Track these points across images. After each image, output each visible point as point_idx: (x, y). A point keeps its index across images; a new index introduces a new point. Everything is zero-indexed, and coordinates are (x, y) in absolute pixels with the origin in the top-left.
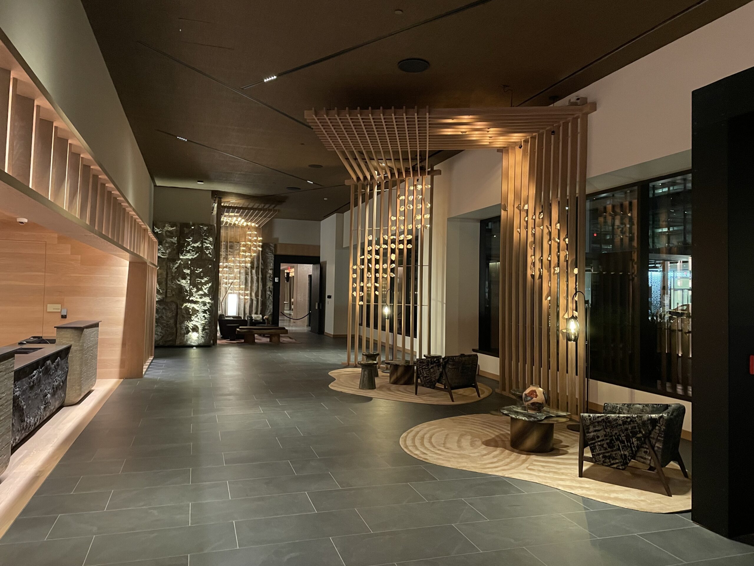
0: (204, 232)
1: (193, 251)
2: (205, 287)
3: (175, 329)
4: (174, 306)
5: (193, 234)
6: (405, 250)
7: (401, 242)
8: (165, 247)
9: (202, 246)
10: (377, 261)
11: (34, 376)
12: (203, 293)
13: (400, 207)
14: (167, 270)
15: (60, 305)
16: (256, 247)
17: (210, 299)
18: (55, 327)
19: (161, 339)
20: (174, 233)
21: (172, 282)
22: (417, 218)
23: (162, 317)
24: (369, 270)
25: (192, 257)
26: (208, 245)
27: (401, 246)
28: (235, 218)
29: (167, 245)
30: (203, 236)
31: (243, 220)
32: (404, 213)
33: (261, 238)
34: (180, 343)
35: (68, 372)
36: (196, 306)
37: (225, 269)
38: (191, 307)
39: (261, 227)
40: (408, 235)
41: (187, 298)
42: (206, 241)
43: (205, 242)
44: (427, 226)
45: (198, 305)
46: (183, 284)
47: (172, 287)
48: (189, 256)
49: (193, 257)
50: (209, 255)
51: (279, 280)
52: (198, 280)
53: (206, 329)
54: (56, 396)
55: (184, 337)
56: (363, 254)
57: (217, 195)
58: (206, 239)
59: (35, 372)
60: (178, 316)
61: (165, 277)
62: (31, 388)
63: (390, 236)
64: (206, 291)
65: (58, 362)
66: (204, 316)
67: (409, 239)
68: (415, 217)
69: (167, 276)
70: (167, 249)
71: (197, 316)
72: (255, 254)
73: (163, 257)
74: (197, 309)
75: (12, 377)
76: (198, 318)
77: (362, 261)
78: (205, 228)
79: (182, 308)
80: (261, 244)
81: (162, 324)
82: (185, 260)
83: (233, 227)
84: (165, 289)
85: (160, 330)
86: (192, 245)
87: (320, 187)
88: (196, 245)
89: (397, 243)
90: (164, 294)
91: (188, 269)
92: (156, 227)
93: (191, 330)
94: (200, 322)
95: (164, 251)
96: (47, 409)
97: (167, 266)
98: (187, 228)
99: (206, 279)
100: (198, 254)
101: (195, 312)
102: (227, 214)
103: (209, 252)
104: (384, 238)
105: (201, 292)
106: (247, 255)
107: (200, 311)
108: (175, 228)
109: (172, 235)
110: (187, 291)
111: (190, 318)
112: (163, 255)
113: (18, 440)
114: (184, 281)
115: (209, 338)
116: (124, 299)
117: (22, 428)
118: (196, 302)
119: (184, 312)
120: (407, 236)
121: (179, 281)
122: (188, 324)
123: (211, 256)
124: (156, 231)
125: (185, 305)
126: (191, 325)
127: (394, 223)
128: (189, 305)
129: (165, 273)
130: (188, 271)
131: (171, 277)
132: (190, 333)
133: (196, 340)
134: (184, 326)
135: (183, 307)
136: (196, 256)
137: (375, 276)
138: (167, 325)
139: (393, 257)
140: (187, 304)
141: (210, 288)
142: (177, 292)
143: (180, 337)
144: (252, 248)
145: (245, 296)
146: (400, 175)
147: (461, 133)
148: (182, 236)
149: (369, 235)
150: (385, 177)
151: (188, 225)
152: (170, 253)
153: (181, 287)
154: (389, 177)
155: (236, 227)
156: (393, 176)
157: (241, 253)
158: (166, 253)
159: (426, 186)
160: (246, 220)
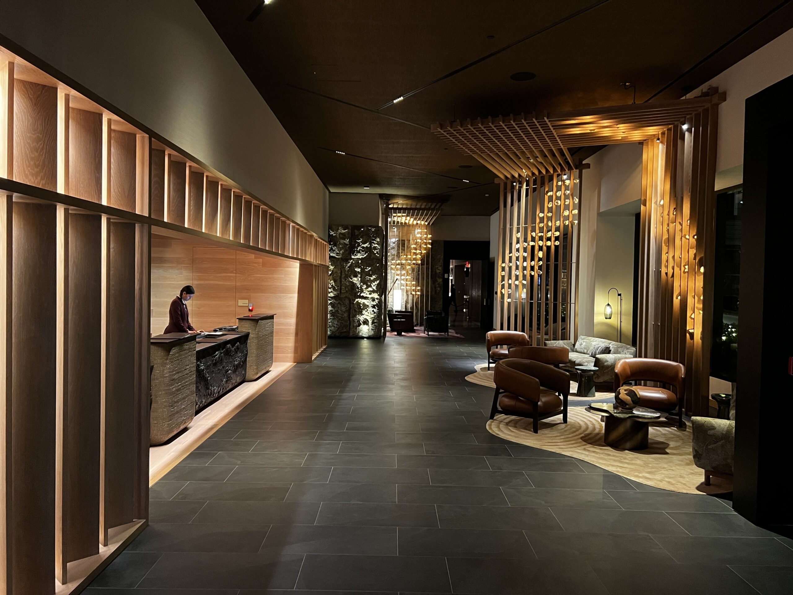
0: (372, 233)
1: (363, 251)
2: (374, 284)
3: (348, 322)
4: (347, 302)
5: (363, 235)
6: (553, 248)
7: (549, 239)
8: (339, 247)
9: (371, 246)
10: (525, 259)
11: (216, 355)
12: (372, 290)
13: (548, 203)
14: (341, 269)
15: (248, 300)
16: (426, 245)
17: (379, 295)
18: (237, 319)
19: (337, 330)
20: (347, 235)
21: (346, 280)
22: (565, 214)
23: (337, 310)
24: (517, 268)
25: (362, 256)
26: (376, 245)
27: (549, 243)
28: (404, 218)
29: (341, 246)
30: (371, 237)
31: (412, 219)
32: (550, 210)
33: (431, 236)
34: (353, 335)
35: (247, 353)
36: (366, 302)
37: (398, 266)
38: (362, 303)
39: (430, 224)
40: (556, 231)
41: (358, 294)
43: (373, 243)
44: (574, 222)
45: (368, 301)
46: (354, 282)
47: (346, 284)
48: (359, 256)
50: (377, 254)
51: (444, 276)
52: (368, 278)
53: (375, 323)
54: (237, 373)
55: (356, 329)
56: (511, 252)
57: (387, 198)
58: (374, 240)
59: (217, 352)
60: (351, 310)
61: (339, 275)
62: (215, 364)
63: (538, 233)
64: (375, 288)
65: (238, 346)
66: (373, 311)
67: (557, 235)
68: (563, 212)
69: (341, 274)
70: (341, 250)
71: (367, 310)
72: (425, 252)
74: (367, 304)
75: (194, 354)
76: (368, 313)
77: (510, 258)
78: (373, 230)
79: (354, 303)
80: (430, 241)
81: (337, 317)
82: (356, 259)
83: (404, 226)
84: (339, 286)
85: (336, 323)
86: (362, 246)
87: (478, 185)
88: (365, 246)
89: (544, 240)
90: (339, 290)
91: (359, 268)
92: (331, 230)
93: (362, 323)
94: (370, 316)
95: (338, 252)
96: (229, 382)
97: (341, 265)
98: (357, 230)
99: (374, 277)
100: (367, 254)
101: (365, 307)
102: (395, 215)
103: (377, 251)
104: (532, 236)
105: (370, 289)
106: (417, 252)
107: (370, 306)
108: (347, 230)
109: (345, 237)
110: (358, 288)
111: (362, 312)
112: (337, 256)
113: (205, 403)
114: (355, 279)
115: (378, 330)
116: (296, 295)
117: (207, 394)
118: (366, 298)
119: (356, 306)
120: (555, 233)
121: (352, 279)
122: (359, 317)
124: (331, 234)
127: (542, 220)
128: (360, 300)
129: (339, 272)
130: (359, 270)
131: (345, 275)
132: (361, 326)
133: (367, 332)
134: (356, 319)
136: (365, 256)
137: (523, 273)
138: (342, 318)
139: (541, 254)
140: (358, 299)
141: (378, 285)
142: (349, 288)
143: (353, 329)
144: (423, 245)
145: (416, 292)
146: (547, 171)
147: (590, 132)
148: (353, 237)
149: (517, 233)
150: (533, 174)
151: (358, 228)
152: (343, 254)
153: (353, 284)
154: (537, 173)
155: (407, 225)
156: (540, 172)
157: (412, 251)
158: (340, 254)
159: (574, 181)
160: (415, 219)
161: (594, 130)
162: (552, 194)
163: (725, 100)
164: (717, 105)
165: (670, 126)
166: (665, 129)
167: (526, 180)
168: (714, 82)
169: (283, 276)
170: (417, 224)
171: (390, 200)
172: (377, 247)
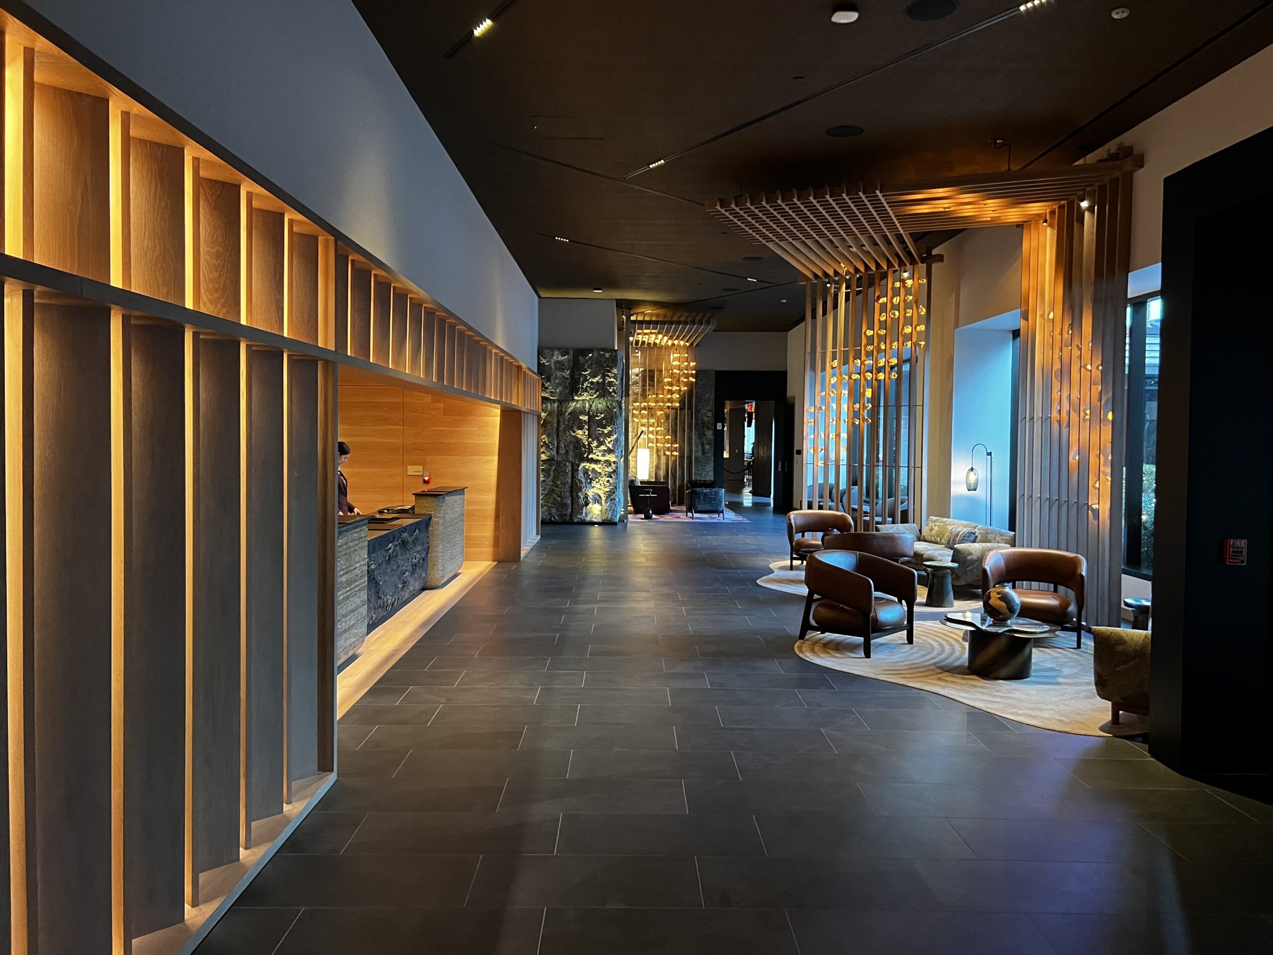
0: (606, 361)
1: (591, 389)
2: (609, 440)
3: (570, 499)
4: (568, 467)
5: (592, 364)
7: (882, 369)
8: (554, 383)
9: (604, 381)
11: (390, 549)
12: (606, 449)
13: (880, 315)
14: (557, 416)
15: (421, 467)
16: (687, 378)
18: (413, 494)
20: (566, 364)
21: (565, 434)
22: (905, 331)
25: (590, 397)
26: (612, 380)
27: (881, 376)
28: (654, 336)
29: (557, 381)
30: (604, 367)
31: (666, 338)
33: (694, 363)
34: (577, 519)
35: (429, 547)
36: (597, 467)
37: (643, 412)
38: (590, 469)
39: (694, 345)
40: (892, 358)
41: (585, 456)
42: (609, 374)
43: (608, 376)
44: (920, 343)
45: (600, 466)
46: (579, 437)
47: (566, 440)
48: (586, 396)
49: (592, 397)
50: (613, 394)
51: (716, 426)
52: (599, 430)
53: (611, 500)
54: (416, 576)
55: (582, 510)
56: (823, 390)
57: (626, 306)
58: (609, 371)
59: (390, 544)
60: (575, 480)
61: (555, 426)
62: (388, 562)
63: (864, 361)
64: (611, 446)
65: (417, 535)
66: (608, 481)
67: (893, 364)
68: (903, 329)
69: (558, 425)
70: (557, 387)
71: (599, 480)
72: (686, 388)
73: (551, 398)
74: (599, 471)
75: (365, 546)
76: (601, 484)
78: (607, 355)
79: (578, 470)
80: (694, 372)
82: (581, 402)
83: (653, 348)
84: (556, 443)
85: (550, 500)
86: (590, 380)
87: (768, 285)
88: (595, 380)
89: (874, 371)
90: (555, 449)
91: (586, 415)
92: (542, 357)
93: (590, 501)
94: (603, 489)
95: (553, 390)
96: (405, 589)
97: (558, 411)
98: (582, 356)
99: (609, 428)
100: (598, 393)
101: (596, 476)
102: (641, 331)
103: (614, 389)
104: (855, 364)
105: (603, 448)
106: (674, 389)
107: (603, 473)
108: (566, 357)
109: (563, 367)
110: (584, 446)
111: (590, 483)
112: (551, 396)
113: (376, 619)
114: (580, 432)
116: (496, 458)
117: (378, 606)
118: (597, 462)
119: (582, 475)
120: (890, 360)
121: (574, 432)
122: (587, 492)
123: (616, 395)
124: (542, 362)
125: (583, 465)
126: (591, 493)
127: (870, 341)
128: (587, 465)
129: (555, 421)
130: (585, 418)
131: (564, 426)
132: (590, 505)
133: (598, 515)
134: (582, 495)
135: (580, 468)
136: (595, 396)
138: (560, 492)
139: (868, 393)
140: (585, 464)
141: (615, 441)
142: (571, 446)
143: (577, 510)
144: (682, 379)
145: (672, 452)
146: (878, 266)
147: (943, 210)
148: (576, 367)
149: (832, 361)
150: (857, 270)
151: (583, 352)
152: (561, 393)
153: (578, 441)
154: (862, 269)
155: (657, 348)
156: (867, 267)
157: (665, 387)
158: (555, 393)
159: (920, 281)
160: (671, 338)
161: (949, 208)
162: (886, 301)
163: (1142, 166)
164: (1131, 174)
165: (1063, 202)
166: (1054, 207)
167: (846, 279)
168: (1127, 138)
169: (476, 429)
170: (673, 345)
171: (632, 309)
172: (613, 382)
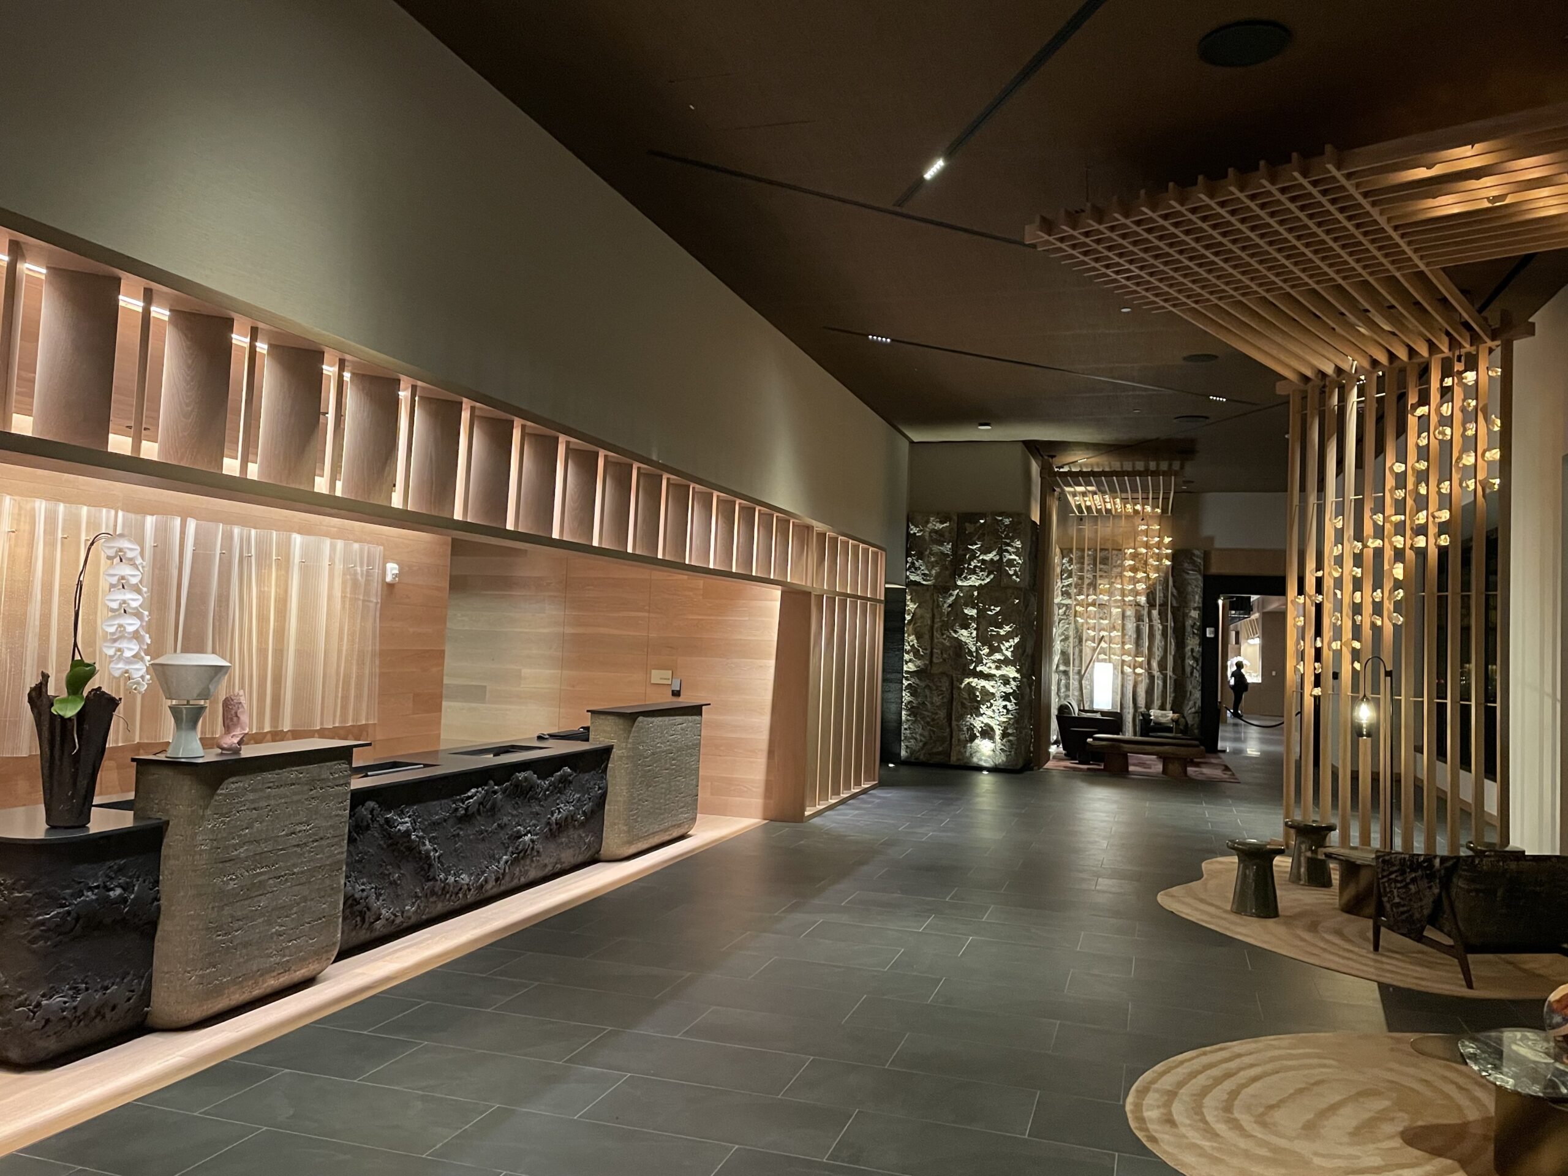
0: (1005, 530)
1: (982, 570)
2: (1007, 645)
3: (948, 730)
4: (945, 684)
5: (984, 534)
6: (1433, 554)
7: (1422, 530)
8: (929, 562)
9: (1001, 558)
10: (1358, 584)
11: (471, 797)
12: (1002, 658)
13: (1419, 437)
14: (932, 610)
15: (669, 672)
16: (1160, 560)
17: (1018, 671)
18: (588, 711)
19: (922, 748)
20: (947, 535)
21: (943, 634)
22: (1464, 462)
23: (924, 703)
24: (1338, 606)
25: (980, 582)
26: (1013, 557)
27: (1421, 542)
28: (1097, 497)
29: (933, 559)
30: (1002, 538)
31: (1117, 501)
32: (1424, 453)
33: (1170, 539)
34: (958, 760)
35: (602, 793)
36: (988, 685)
38: (979, 687)
39: (1170, 513)
40: (1440, 509)
42: (1009, 548)
43: (1007, 551)
44: (1493, 481)
45: (992, 683)
46: (963, 639)
47: (943, 644)
48: (974, 581)
49: (983, 583)
50: (1014, 577)
51: (1204, 632)
52: (992, 631)
53: (1009, 735)
54: (562, 840)
55: (965, 747)
56: (1319, 566)
57: (1047, 450)
58: (1008, 545)
59: (473, 790)
60: (954, 703)
61: (929, 622)
63: (1390, 516)
64: (1009, 654)
65: (565, 776)
66: (1005, 707)
67: (1443, 520)
68: (1460, 458)
69: (933, 622)
70: (933, 567)
71: (992, 705)
72: (1157, 575)
73: (924, 583)
74: (992, 690)
75: (339, 799)
76: (994, 711)
77: (1319, 582)
78: (1007, 521)
79: (960, 688)
80: (1169, 551)
81: (923, 718)
82: (968, 589)
84: (929, 647)
85: (920, 731)
86: (981, 558)
88: (987, 557)
89: (1408, 533)
90: (928, 658)
91: (974, 608)
92: (913, 525)
93: (978, 734)
94: (998, 718)
95: (927, 572)
96: (524, 862)
97: (934, 601)
98: (970, 523)
99: (1007, 628)
100: (992, 576)
101: (986, 698)
102: (1071, 489)
103: (1015, 571)
104: (1375, 523)
105: (998, 656)
106: (1138, 576)
107: (998, 695)
108: (947, 524)
109: (942, 539)
110: (970, 653)
111: (978, 708)
112: (924, 580)
114: (964, 632)
115: (1015, 753)
116: (772, 663)
117: (428, 892)
118: (988, 677)
119: (966, 696)
120: (1436, 514)
121: (956, 632)
122: (972, 721)
123: (1018, 580)
124: (911, 532)
125: (967, 681)
126: (978, 723)
127: (1401, 480)
128: (975, 682)
129: (928, 616)
130: (973, 612)
131: (940, 624)
132: (977, 741)
133: (989, 757)
134: (966, 725)
135: (963, 686)
136: (988, 580)
137: (1354, 621)
138: (933, 720)
139: (1399, 571)
140: (971, 680)
141: (1016, 646)
142: (951, 654)
143: (958, 748)
144: (1151, 561)
145: (1135, 668)
146: (1412, 352)
148: (961, 539)
149: (1336, 517)
150: (1375, 363)
151: (972, 517)
152: (938, 575)
153: (960, 645)
154: (1383, 359)
155: (1114, 516)
156: (1392, 357)
157: (1126, 573)
158: (930, 575)
159: (1490, 373)
160: (1135, 501)
162: (1427, 413)
167: (1358, 379)
169: (747, 619)
170: (1136, 512)
171: (1055, 456)
172: (1015, 560)
